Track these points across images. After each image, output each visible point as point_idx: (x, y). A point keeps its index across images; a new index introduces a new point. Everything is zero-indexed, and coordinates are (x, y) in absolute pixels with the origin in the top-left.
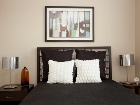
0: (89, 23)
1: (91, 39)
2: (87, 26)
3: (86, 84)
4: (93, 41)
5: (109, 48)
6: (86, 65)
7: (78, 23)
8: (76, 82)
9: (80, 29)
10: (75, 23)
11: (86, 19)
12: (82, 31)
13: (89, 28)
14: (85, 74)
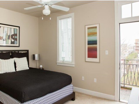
0: (17, 36)
1: (18, 45)
2: (16, 37)
3: (25, 70)
4: (19, 46)
5: (28, 51)
6: (20, 61)
7: (10, 35)
8: (17, 71)
9: (12, 39)
10: (9, 35)
11: (15, 33)
12: (13, 40)
13: (17, 39)
14: (20, 66)
